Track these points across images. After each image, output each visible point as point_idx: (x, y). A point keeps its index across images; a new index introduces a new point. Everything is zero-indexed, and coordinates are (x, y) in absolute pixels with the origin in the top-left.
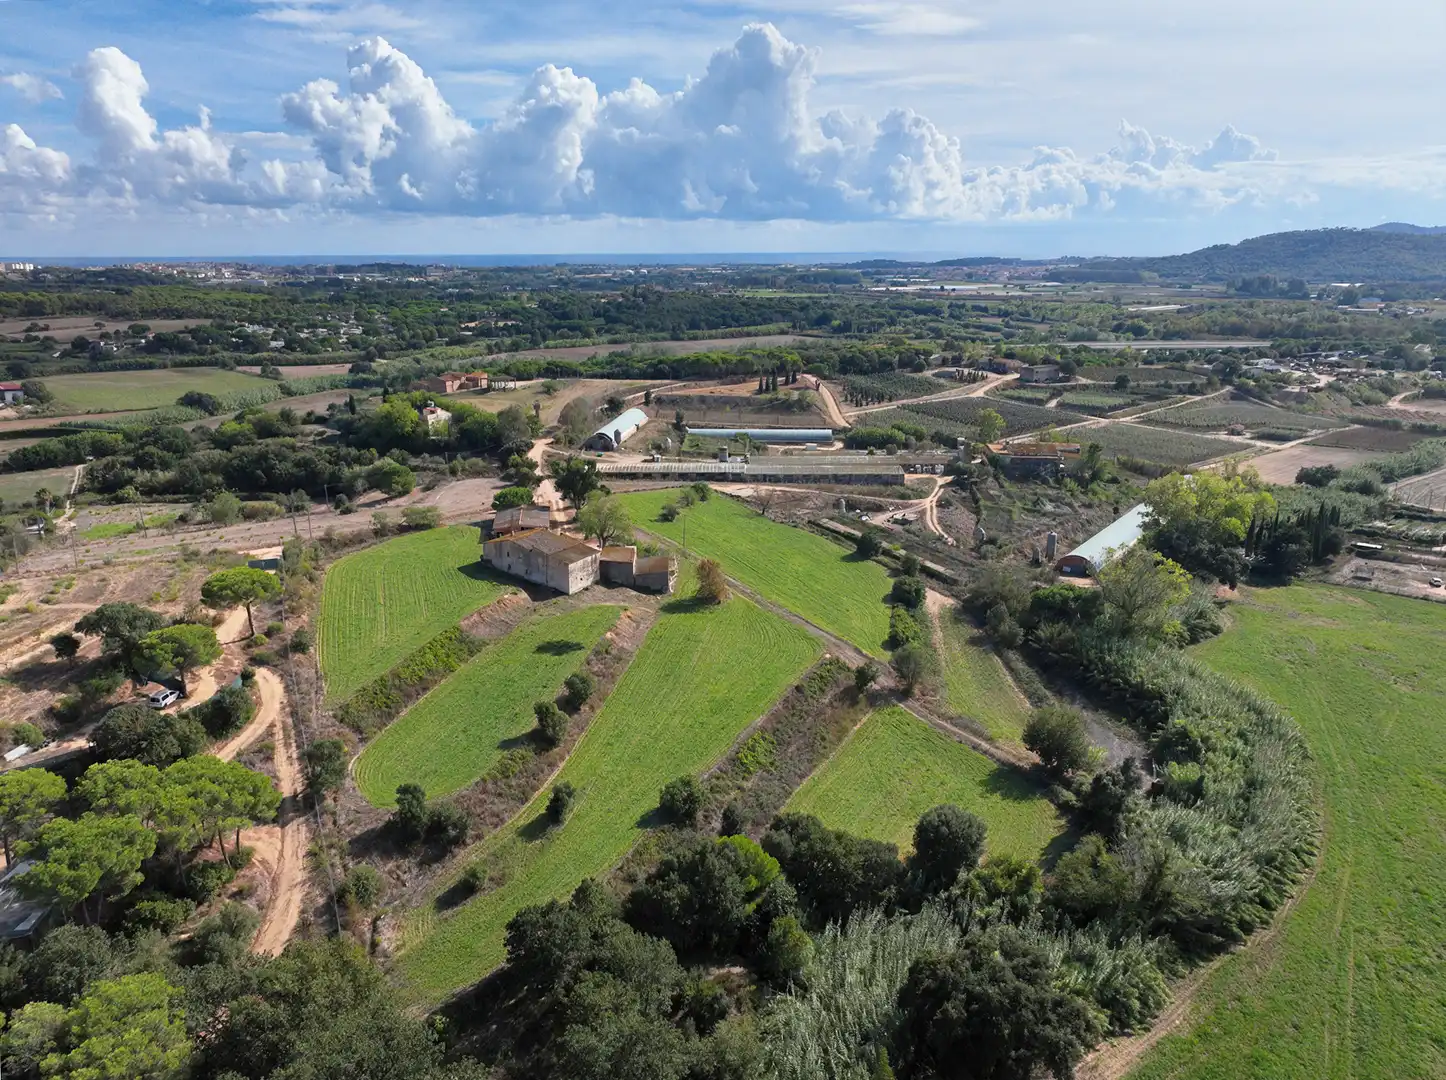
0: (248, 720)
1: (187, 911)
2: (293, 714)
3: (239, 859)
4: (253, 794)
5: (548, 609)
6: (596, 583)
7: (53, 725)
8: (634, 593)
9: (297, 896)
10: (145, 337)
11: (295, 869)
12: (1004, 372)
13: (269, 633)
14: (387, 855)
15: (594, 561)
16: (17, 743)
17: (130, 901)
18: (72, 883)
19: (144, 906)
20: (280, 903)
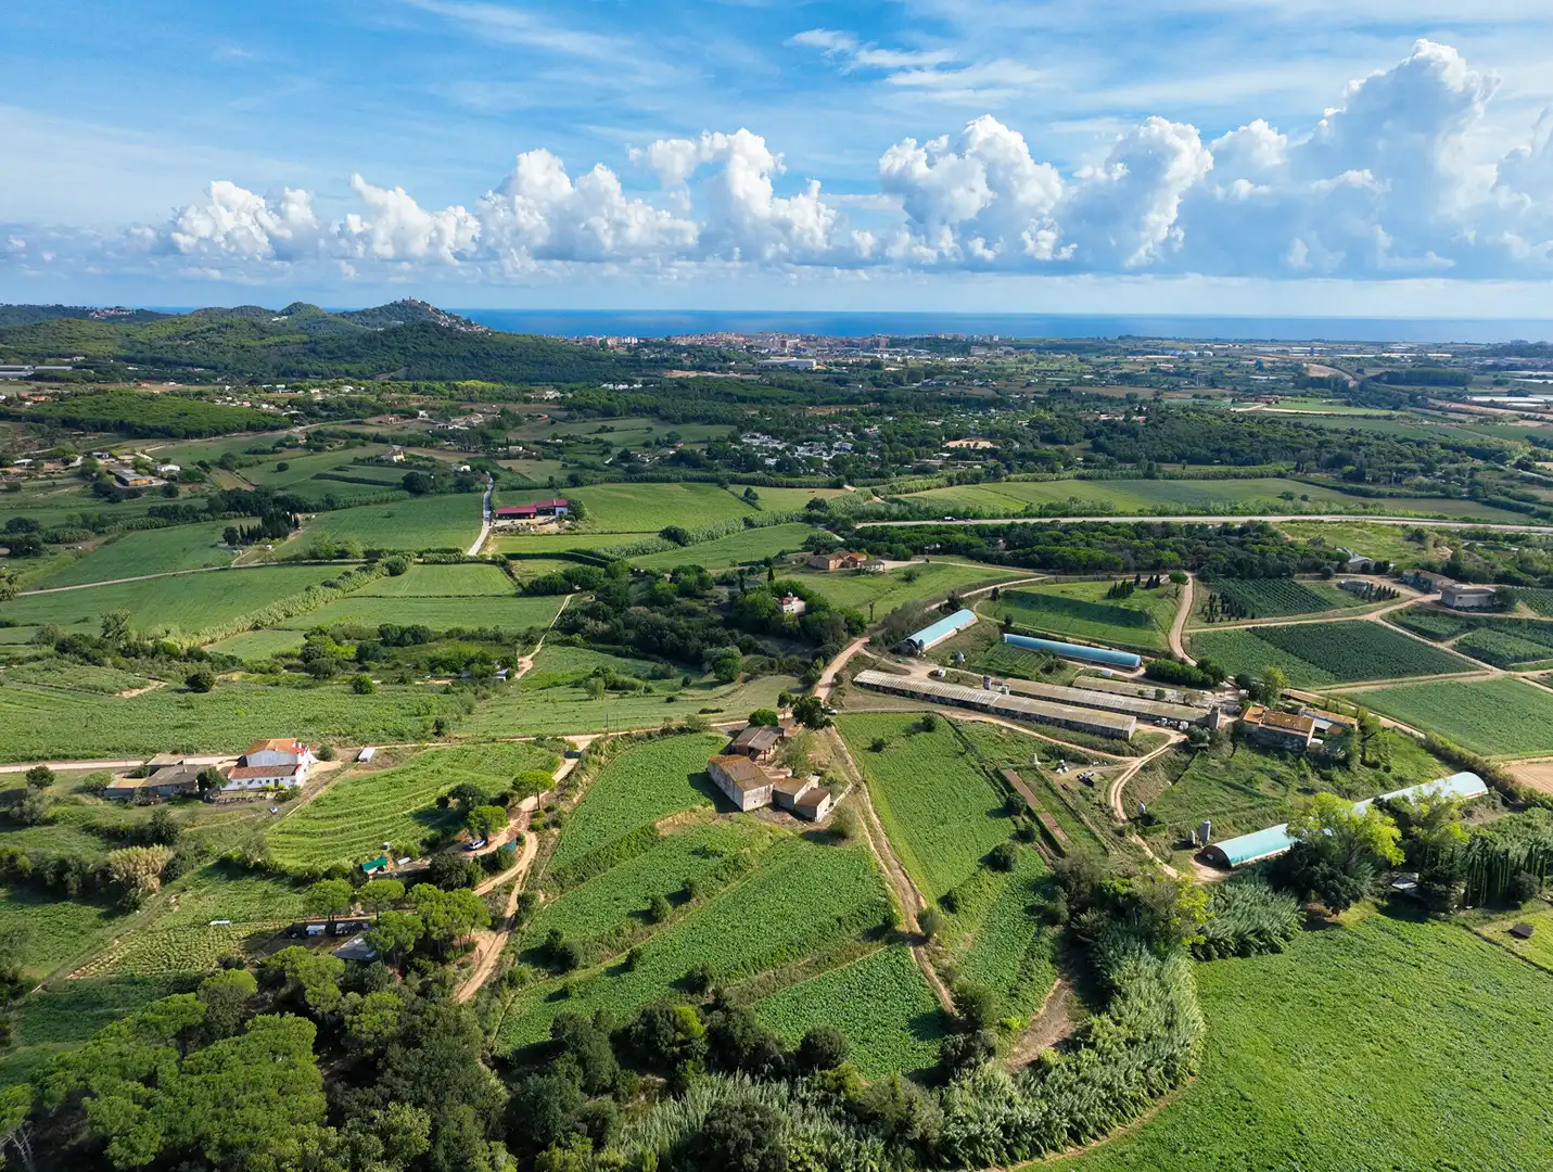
0: (509, 867)
1: (436, 967)
2: (533, 868)
3: (469, 947)
4: (475, 918)
5: (723, 823)
6: (767, 805)
7: (425, 849)
8: (790, 818)
9: (486, 973)
10: (673, 447)
11: (490, 961)
12: (1427, 592)
13: (548, 810)
14: (535, 965)
15: (767, 790)
16: (405, 856)
17: (411, 956)
18: (382, 944)
19: (416, 960)
20: (479, 974)
